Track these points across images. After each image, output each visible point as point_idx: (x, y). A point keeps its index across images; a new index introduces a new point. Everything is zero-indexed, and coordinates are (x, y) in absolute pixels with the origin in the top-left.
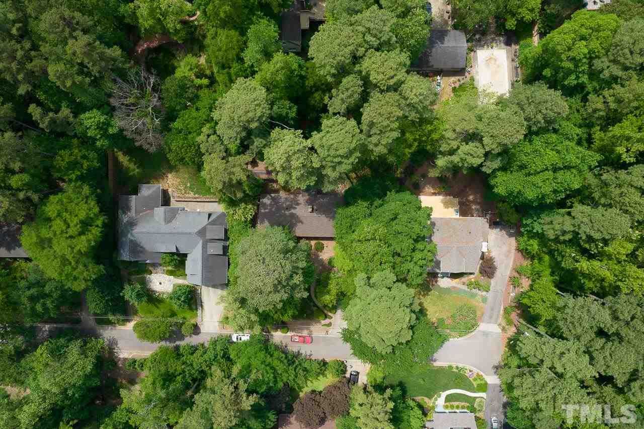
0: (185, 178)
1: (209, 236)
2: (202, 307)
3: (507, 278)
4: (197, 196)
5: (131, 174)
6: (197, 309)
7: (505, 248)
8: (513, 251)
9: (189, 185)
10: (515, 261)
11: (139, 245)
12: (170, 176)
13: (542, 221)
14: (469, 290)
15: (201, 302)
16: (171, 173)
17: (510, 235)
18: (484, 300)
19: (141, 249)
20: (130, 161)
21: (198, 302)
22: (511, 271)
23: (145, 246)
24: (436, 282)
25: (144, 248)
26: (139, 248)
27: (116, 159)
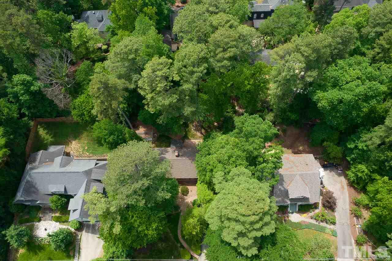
0: (84, 143)
1: (94, 177)
2: (79, 255)
3: (348, 211)
4: (91, 155)
5: (45, 142)
6: (74, 257)
7: (338, 186)
8: (346, 187)
9: (86, 148)
10: (350, 196)
11: (34, 187)
12: (74, 142)
13: (365, 139)
14: (317, 223)
15: (80, 248)
16: (75, 140)
17: (339, 175)
18: (334, 234)
19: (35, 190)
20: (47, 133)
21: (77, 249)
22: (350, 205)
23: (39, 188)
24: (288, 217)
25: (38, 190)
26: (33, 189)
27: (37, 132)
